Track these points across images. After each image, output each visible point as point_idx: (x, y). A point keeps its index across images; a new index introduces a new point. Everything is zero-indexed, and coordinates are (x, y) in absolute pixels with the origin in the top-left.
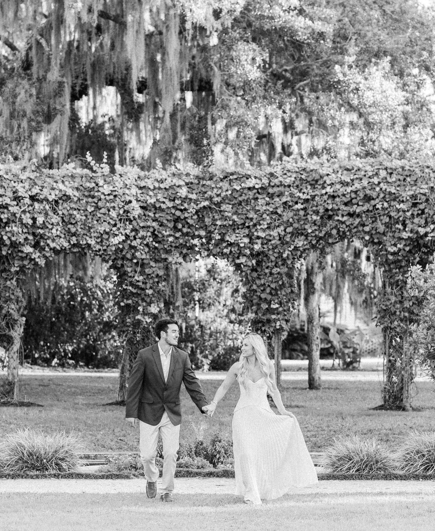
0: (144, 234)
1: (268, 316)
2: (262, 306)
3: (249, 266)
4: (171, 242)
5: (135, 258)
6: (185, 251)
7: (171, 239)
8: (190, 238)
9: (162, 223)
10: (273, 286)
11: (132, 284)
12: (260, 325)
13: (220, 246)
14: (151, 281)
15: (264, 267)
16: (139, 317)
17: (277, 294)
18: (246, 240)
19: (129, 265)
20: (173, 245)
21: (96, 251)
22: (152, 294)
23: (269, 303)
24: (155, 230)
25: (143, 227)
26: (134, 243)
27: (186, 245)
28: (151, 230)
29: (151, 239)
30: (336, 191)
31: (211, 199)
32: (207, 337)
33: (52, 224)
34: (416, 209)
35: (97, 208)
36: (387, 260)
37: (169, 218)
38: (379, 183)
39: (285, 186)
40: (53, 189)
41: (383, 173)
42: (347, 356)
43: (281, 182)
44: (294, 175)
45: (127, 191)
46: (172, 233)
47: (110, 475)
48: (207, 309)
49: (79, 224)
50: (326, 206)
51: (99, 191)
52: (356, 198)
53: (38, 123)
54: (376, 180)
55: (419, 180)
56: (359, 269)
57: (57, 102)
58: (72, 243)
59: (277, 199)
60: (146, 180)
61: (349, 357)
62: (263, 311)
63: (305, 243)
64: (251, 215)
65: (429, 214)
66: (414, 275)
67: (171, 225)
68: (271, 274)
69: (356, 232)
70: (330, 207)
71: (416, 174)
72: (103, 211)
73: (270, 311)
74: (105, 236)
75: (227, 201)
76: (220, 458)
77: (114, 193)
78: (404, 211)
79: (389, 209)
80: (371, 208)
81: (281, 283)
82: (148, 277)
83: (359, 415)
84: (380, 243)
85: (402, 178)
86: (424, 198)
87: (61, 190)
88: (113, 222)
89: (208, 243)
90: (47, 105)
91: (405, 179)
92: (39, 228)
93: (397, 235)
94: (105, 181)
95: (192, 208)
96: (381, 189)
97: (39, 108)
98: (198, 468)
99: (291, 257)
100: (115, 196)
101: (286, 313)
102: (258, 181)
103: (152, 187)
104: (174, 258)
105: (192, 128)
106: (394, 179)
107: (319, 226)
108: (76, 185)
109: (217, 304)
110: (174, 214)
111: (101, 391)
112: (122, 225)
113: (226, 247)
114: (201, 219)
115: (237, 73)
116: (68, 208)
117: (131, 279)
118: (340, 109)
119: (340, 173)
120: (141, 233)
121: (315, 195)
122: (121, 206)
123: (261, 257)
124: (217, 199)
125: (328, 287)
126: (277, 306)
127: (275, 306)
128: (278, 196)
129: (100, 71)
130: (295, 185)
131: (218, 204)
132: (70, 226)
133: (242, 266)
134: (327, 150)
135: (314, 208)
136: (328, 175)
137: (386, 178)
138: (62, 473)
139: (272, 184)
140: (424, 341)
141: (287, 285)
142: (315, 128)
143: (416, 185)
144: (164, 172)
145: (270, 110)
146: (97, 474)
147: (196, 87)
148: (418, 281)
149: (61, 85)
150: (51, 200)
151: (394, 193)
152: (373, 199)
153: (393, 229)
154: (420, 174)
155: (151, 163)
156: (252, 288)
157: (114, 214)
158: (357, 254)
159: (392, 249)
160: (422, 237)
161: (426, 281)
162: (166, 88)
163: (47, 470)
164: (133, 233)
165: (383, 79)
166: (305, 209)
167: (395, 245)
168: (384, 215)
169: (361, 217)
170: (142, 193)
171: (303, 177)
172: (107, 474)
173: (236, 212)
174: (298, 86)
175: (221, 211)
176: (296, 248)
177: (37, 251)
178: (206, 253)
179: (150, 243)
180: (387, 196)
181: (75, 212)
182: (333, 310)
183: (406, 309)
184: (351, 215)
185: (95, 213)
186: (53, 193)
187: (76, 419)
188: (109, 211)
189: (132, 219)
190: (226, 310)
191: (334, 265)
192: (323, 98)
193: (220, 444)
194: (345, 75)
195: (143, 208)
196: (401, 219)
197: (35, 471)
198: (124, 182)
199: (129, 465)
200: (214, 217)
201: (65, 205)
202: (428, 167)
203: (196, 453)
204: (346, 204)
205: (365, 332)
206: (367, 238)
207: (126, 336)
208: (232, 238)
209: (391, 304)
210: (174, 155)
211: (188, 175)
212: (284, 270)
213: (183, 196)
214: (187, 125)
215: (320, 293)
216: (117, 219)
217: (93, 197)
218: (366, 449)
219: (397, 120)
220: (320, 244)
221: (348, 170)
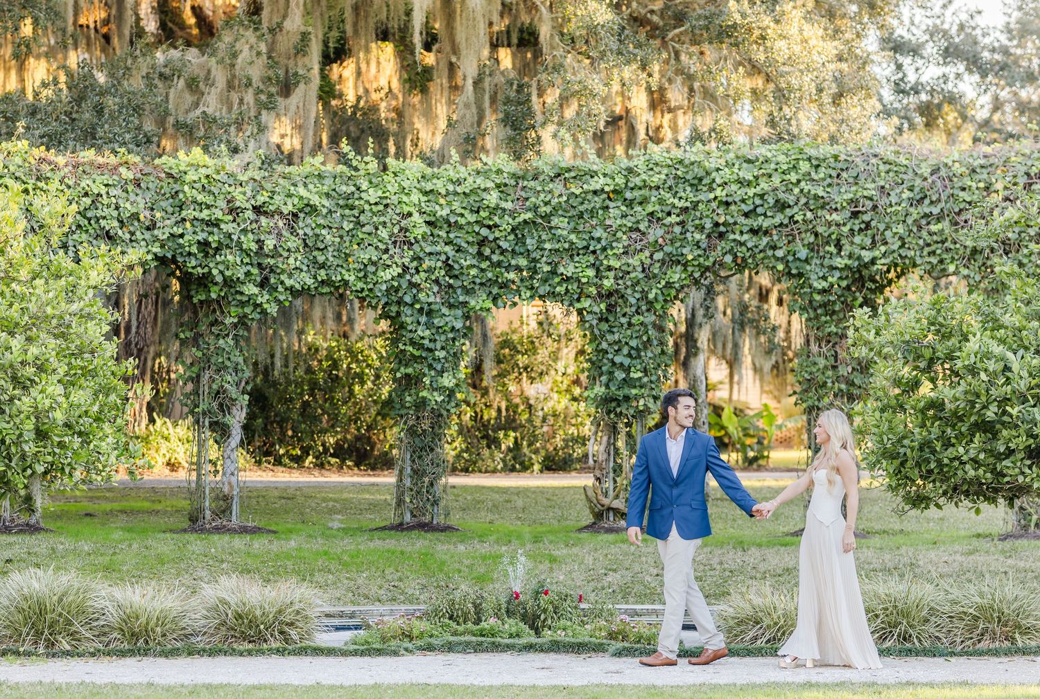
0: (432, 264)
1: (626, 391)
2: (616, 374)
3: (596, 313)
4: (474, 277)
5: (418, 301)
6: (495, 290)
7: (473, 272)
8: (503, 270)
9: (460, 246)
10: (633, 343)
11: (413, 343)
12: (614, 404)
13: (550, 282)
14: (443, 338)
15: (619, 315)
16: (424, 394)
17: (639, 357)
18: (591, 273)
19: (409, 312)
20: (478, 281)
21: (357, 291)
22: (445, 358)
23: (627, 370)
24: (448, 258)
25: (431, 254)
26: (416, 279)
27: (497, 281)
28: (443, 258)
29: (443, 272)
30: (731, 195)
31: (535, 208)
32: (538, 423)
33: (289, 250)
34: (857, 222)
35: (359, 224)
36: (810, 302)
37: (471, 239)
38: (799, 181)
39: (651, 188)
40: (290, 196)
41: (804, 166)
42: (749, 449)
43: (644, 181)
44: (665, 171)
45: (405, 199)
46: (474, 262)
47: (367, 650)
48: (538, 379)
49: (330, 249)
50: (716, 218)
51: (361, 198)
52: (762, 205)
53: (271, 95)
54: (793, 177)
55: (862, 177)
56: (767, 318)
57: (300, 63)
58: (320, 279)
59: (638, 209)
60: (435, 181)
61: (752, 450)
62: (617, 383)
63: (683, 276)
64: (598, 233)
65: (878, 230)
66: (858, 324)
67: (473, 250)
68: (630, 324)
69: (763, 259)
70: (721, 220)
71: (857, 166)
72: (367, 229)
73: (627, 382)
74: (371, 269)
75: (560, 212)
76: (545, 619)
77: (385, 202)
78: (838, 225)
79: (814, 222)
80: (786, 221)
81: (645, 338)
82: (437, 332)
83: (770, 545)
84: (800, 275)
85: (834, 174)
86: (869, 204)
87: (301, 198)
88: (382, 247)
89: (531, 278)
90: (284, 69)
91: (838, 175)
92: (268, 256)
93: (827, 262)
94: (371, 182)
95: (506, 223)
96: (802, 191)
97: (271, 73)
98: (511, 636)
99: (661, 298)
100: (386, 206)
101: (653, 386)
102: (609, 181)
103: (443, 192)
104: (478, 301)
105: (508, 101)
106: (822, 175)
107: (705, 250)
108: (326, 189)
109: (553, 372)
110: (478, 234)
111: (373, 506)
112: (397, 250)
113: (559, 284)
114: (521, 240)
115: (575, 15)
116: (314, 225)
117: (411, 335)
118: (736, 70)
119: (737, 166)
120: (427, 263)
121: (698, 202)
122: (395, 222)
123: (613, 298)
124: (544, 209)
125: (720, 345)
126: (639, 374)
127: (635, 375)
128: (641, 203)
129: (366, 17)
130: (666, 185)
131: (547, 217)
132: (315, 253)
133: (585, 313)
134: (716, 133)
135: (697, 222)
136: (718, 170)
137: (809, 174)
138: (290, 647)
139: (631, 185)
140: (874, 430)
141: (655, 343)
142: (697, 99)
143: (857, 184)
144: (462, 169)
145: (627, 72)
146: (345, 648)
147: (515, 41)
148: (865, 333)
149: (305, 36)
150: (286, 212)
151: (823, 197)
152: (789, 206)
153: (821, 254)
154: (862, 166)
155: (444, 156)
156: (600, 347)
157: (384, 233)
158: (763, 296)
159: (820, 285)
160: (866, 266)
161: (877, 334)
162: (467, 39)
163: (265, 641)
164: (415, 264)
165: (803, 21)
166: (682, 223)
167: (824, 278)
168: (806, 231)
169: (771, 235)
170: (428, 201)
171: (679, 173)
172: (362, 648)
173: (575, 228)
174: (671, 35)
175: (551, 228)
176: (669, 285)
177: (265, 292)
178: (528, 294)
179: (441, 278)
180: (811, 202)
181: (324, 232)
182: (727, 380)
183: (842, 379)
184: (754, 232)
185: (354, 232)
186: (289, 201)
187: (326, 553)
188: (377, 229)
189: (413, 241)
190: (566, 382)
191: (729, 312)
192: (710, 52)
193: (546, 598)
194: (744, 16)
195: (428, 223)
196: (834, 237)
197: (246, 643)
198: (400, 185)
199: (400, 632)
200: (540, 237)
201: (308, 221)
202: (876, 156)
203: (507, 612)
204: (746, 215)
205: (774, 412)
206: (780, 267)
207: (405, 423)
208: (568, 269)
209: (819, 370)
210: (480, 143)
211: (499, 172)
212: (650, 318)
213: (492, 206)
214: (500, 97)
215: (707, 354)
216: (390, 242)
217: (352, 208)
218: (782, 606)
219: (825, 85)
220: (705, 279)
221: (749, 161)
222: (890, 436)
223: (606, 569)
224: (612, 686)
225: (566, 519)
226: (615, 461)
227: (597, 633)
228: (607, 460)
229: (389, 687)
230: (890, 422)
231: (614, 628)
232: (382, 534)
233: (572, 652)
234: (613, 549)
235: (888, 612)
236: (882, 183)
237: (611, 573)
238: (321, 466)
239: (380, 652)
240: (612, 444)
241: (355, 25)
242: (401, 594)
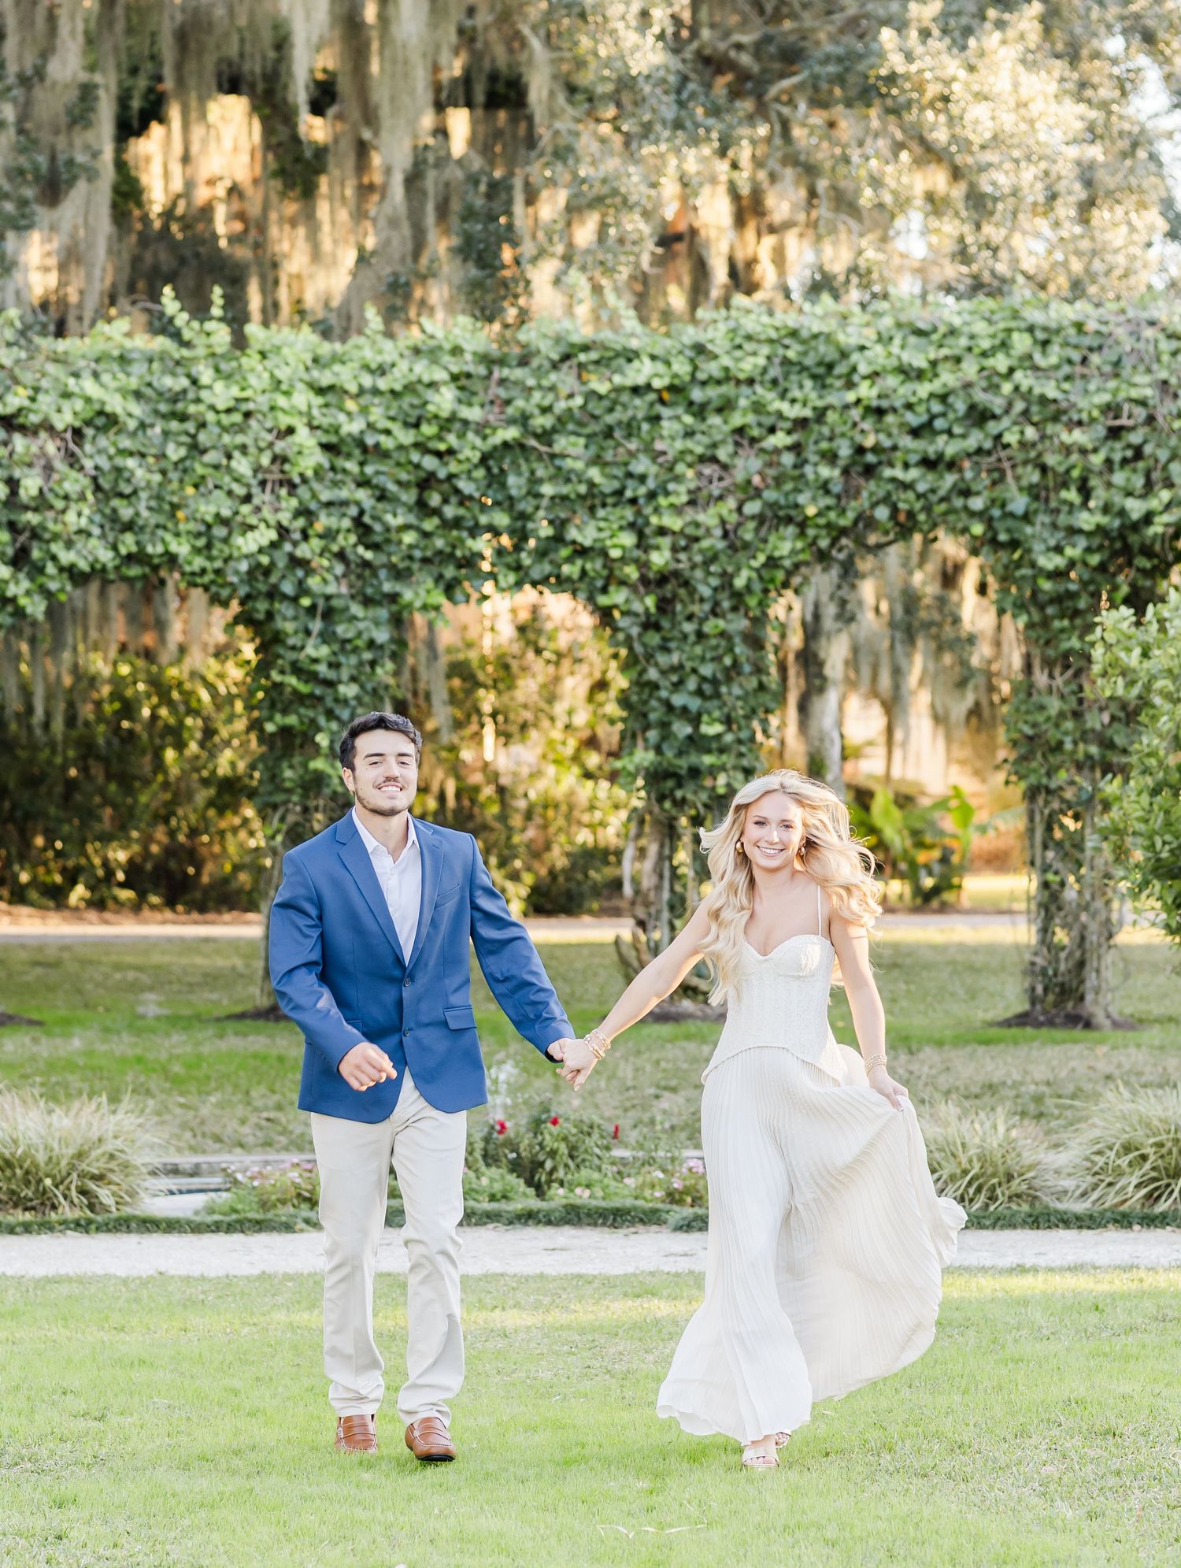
0: (332, 522)
1: (693, 759)
2: (674, 728)
3: (636, 615)
4: (410, 546)
5: (307, 592)
6: (450, 572)
7: (409, 538)
8: (465, 534)
9: (384, 490)
10: (707, 670)
11: (297, 669)
12: (670, 783)
13: (552, 556)
14: (353, 660)
15: (679, 617)
16: (318, 764)
17: (717, 695)
18: (628, 539)
19: (290, 612)
20: (418, 554)
21: (193, 574)
22: (358, 698)
23: (696, 720)
24: (362, 512)
25: (329, 504)
26: (303, 551)
27: (452, 555)
28: (353, 511)
29: (352, 539)
30: (887, 396)
31: (523, 419)
32: (516, 821)
33: (66, 497)
34: (1118, 445)
35: (196, 449)
36: (1034, 593)
37: (404, 476)
38: (1011, 370)
39: (738, 382)
40: (67, 395)
41: (1022, 343)
42: (923, 873)
43: (727, 369)
44: (765, 350)
45: (282, 401)
46: (412, 519)
47: (238, 1221)
48: (517, 736)
49: (143, 495)
50: (858, 438)
51: (198, 401)
52: (944, 415)
53: (23, 203)
54: (1001, 363)
55: (1127, 363)
56: (956, 620)
57: (78, 142)
58: (123, 551)
59: (715, 420)
60: (337, 368)
61: (930, 874)
62: (676, 744)
63: (799, 545)
64: (641, 465)
65: (1157, 461)
66: (1111, 638)
67: (409, 496)
68: (700, 636)
69: (945, 514)
70: (869, 441)
71: (1118, 343)
72: (211, 457)
73: (697, 742)
74: (220, 532)
75: (571, 427)
76: (554, 1169)
77: (245, 407)
78: (1083, 452)
79: (1040, 447)
80: (988, 445)
81: (728, 661)
82: (343, 650)
83: (959, 1041)
84: (1014, 544)
85: (1076, 356)
86: (1141, 413)
87: (88, 400)
88: (240, 491)
89: (517, 548)
90: (47, 152)
91: (1084, 361)
92: (26, 508)
93: (1063, 519)
94: (217, 370)
95: (471, 449)
96: (1017, 388)
97: (23, 161)
98: (493, 1198)
99: (757, 587)
100: (248, 415)
101: (743, 749)
102: (660, 367)
103: (353, 388)
104: (419, 592)
105: (469, 214)
106: (1053, 360)
107: (838, 497)
108: (133, 383)
109: (545, 723)
110: (418, 466)
111: (212, 979)
112: (267, 496)
113: (569, 560)
114: (497, 480)
115: (596, 54)
116: (112, 451)
117: (292, 656)
118: (896, 156)
119: (897, 342)
120: (323, 522)
121: (826, 409)
122: (262, 444)
123: (669, 587)
124: (541, 422)
125: (866, 671)
126: (718, 728)
127: (711, 729)
128: (720, 410)
129: (200, 53)
130: (768, 377)
131: (546, 436)
132: (116, 502)
133: (616, 614)
134: (860, 276)
135: (824, 445)
136: (862, 348)
137: (1030, 357)
138: (99, 1218)
139: (701, 376)
140: (1141, 827)
141: (747, 668)
142: (823, 211)
143: (1117, 375)
144: (387, 345)
145: (693, 160)
146: (198, 1219)
147: (480, 97)
148: (1122, 655)
149: (87, 92)
150: (60, 426)
151: (1055, 401)
152: (994, 417)
153: (1053, 504)
154: (1128, 345)
155: (349, 318)
156: (645, 677)
157: (242, 466)
158: (950, 577)
159: (1050, 562)
160: (1136, 527)
161: (1145, 655)
162: (392, 99)
163: (54, 1207)
164: (301, 522)
165: (1021, 68)
166: (796, 448)
167: (1058, 549)
168: (1025, 463)
169: (961, 470)
170: (326, 405)
171: (791, 354)
172: (227, 1219)
173: (598, 457)
174: (773, 91)
175: (553, 456)
176: (772, 562)
177: (21, 576)
178: (512, 578)
179: (349, 551)
180: (1035, 409)
181: (131, 463)
182: (882, 739)
183: (1091, 736)
184: (929, 464)
185: (188, 463)
186: (66, 406)
187: (139, 1060)
188: (229, 457)
189: (297, 480)
190: (572, 743)
191: (884, 607)
192: (848, 125)
193: (555, 1129)
194: (909, 57)
195: (327, 447)
196: (1075, 473)
197: (19, 1211)
198: (272, 376)
199: (293, 1192)
200: (533, 472)
201: (103, 442)
202: (1152, 323)
203: (485, 1156)
204: (915, 432)
205: (974, 802)
206: (978, 529)
207: (282, 819)
208: (584, 533)
209: (1048, 719)
210: (418, 293)
211: (457, 351)
212: (739, 624)
213: (445, 414)
214: (456, 206)
215: (841, 688)
216: (254, 482)
217: (183, 418)
218: (977, 1140)
219: (1061, 187)
220: (840, 550)
221: (920, 333)
222: (1168, 838)
223: (658, 1086)
224: (677, 1275)
225: (580, 1000)
226: (672, 890)
227: (647, 1193)
228: (658, 888)
229: (288, 1277)
230: (1167, 812)
231: (677, 1185)
232: (241, 1026)
233: (604, 1224)
234: (672, 1052)
235: (1164, 1151)
236: (1163, 375)
237: (666, 1094)
238: (98, 904)
239: (260, 1226)
240: (665, 857)
241: (179, 67)
242: (281, 1134)
